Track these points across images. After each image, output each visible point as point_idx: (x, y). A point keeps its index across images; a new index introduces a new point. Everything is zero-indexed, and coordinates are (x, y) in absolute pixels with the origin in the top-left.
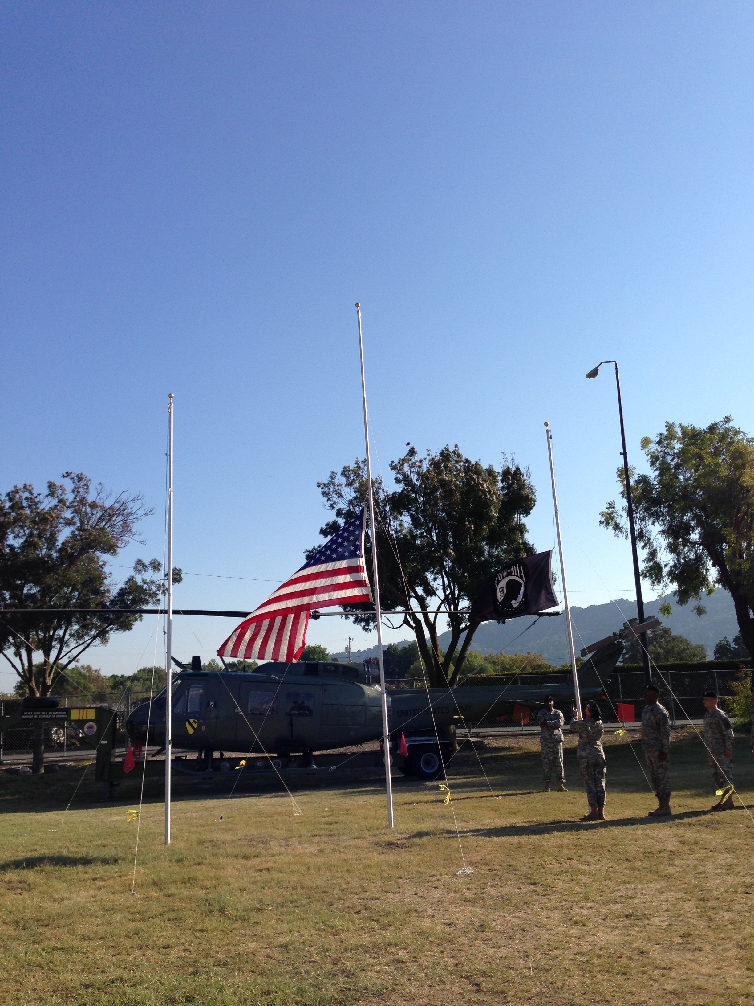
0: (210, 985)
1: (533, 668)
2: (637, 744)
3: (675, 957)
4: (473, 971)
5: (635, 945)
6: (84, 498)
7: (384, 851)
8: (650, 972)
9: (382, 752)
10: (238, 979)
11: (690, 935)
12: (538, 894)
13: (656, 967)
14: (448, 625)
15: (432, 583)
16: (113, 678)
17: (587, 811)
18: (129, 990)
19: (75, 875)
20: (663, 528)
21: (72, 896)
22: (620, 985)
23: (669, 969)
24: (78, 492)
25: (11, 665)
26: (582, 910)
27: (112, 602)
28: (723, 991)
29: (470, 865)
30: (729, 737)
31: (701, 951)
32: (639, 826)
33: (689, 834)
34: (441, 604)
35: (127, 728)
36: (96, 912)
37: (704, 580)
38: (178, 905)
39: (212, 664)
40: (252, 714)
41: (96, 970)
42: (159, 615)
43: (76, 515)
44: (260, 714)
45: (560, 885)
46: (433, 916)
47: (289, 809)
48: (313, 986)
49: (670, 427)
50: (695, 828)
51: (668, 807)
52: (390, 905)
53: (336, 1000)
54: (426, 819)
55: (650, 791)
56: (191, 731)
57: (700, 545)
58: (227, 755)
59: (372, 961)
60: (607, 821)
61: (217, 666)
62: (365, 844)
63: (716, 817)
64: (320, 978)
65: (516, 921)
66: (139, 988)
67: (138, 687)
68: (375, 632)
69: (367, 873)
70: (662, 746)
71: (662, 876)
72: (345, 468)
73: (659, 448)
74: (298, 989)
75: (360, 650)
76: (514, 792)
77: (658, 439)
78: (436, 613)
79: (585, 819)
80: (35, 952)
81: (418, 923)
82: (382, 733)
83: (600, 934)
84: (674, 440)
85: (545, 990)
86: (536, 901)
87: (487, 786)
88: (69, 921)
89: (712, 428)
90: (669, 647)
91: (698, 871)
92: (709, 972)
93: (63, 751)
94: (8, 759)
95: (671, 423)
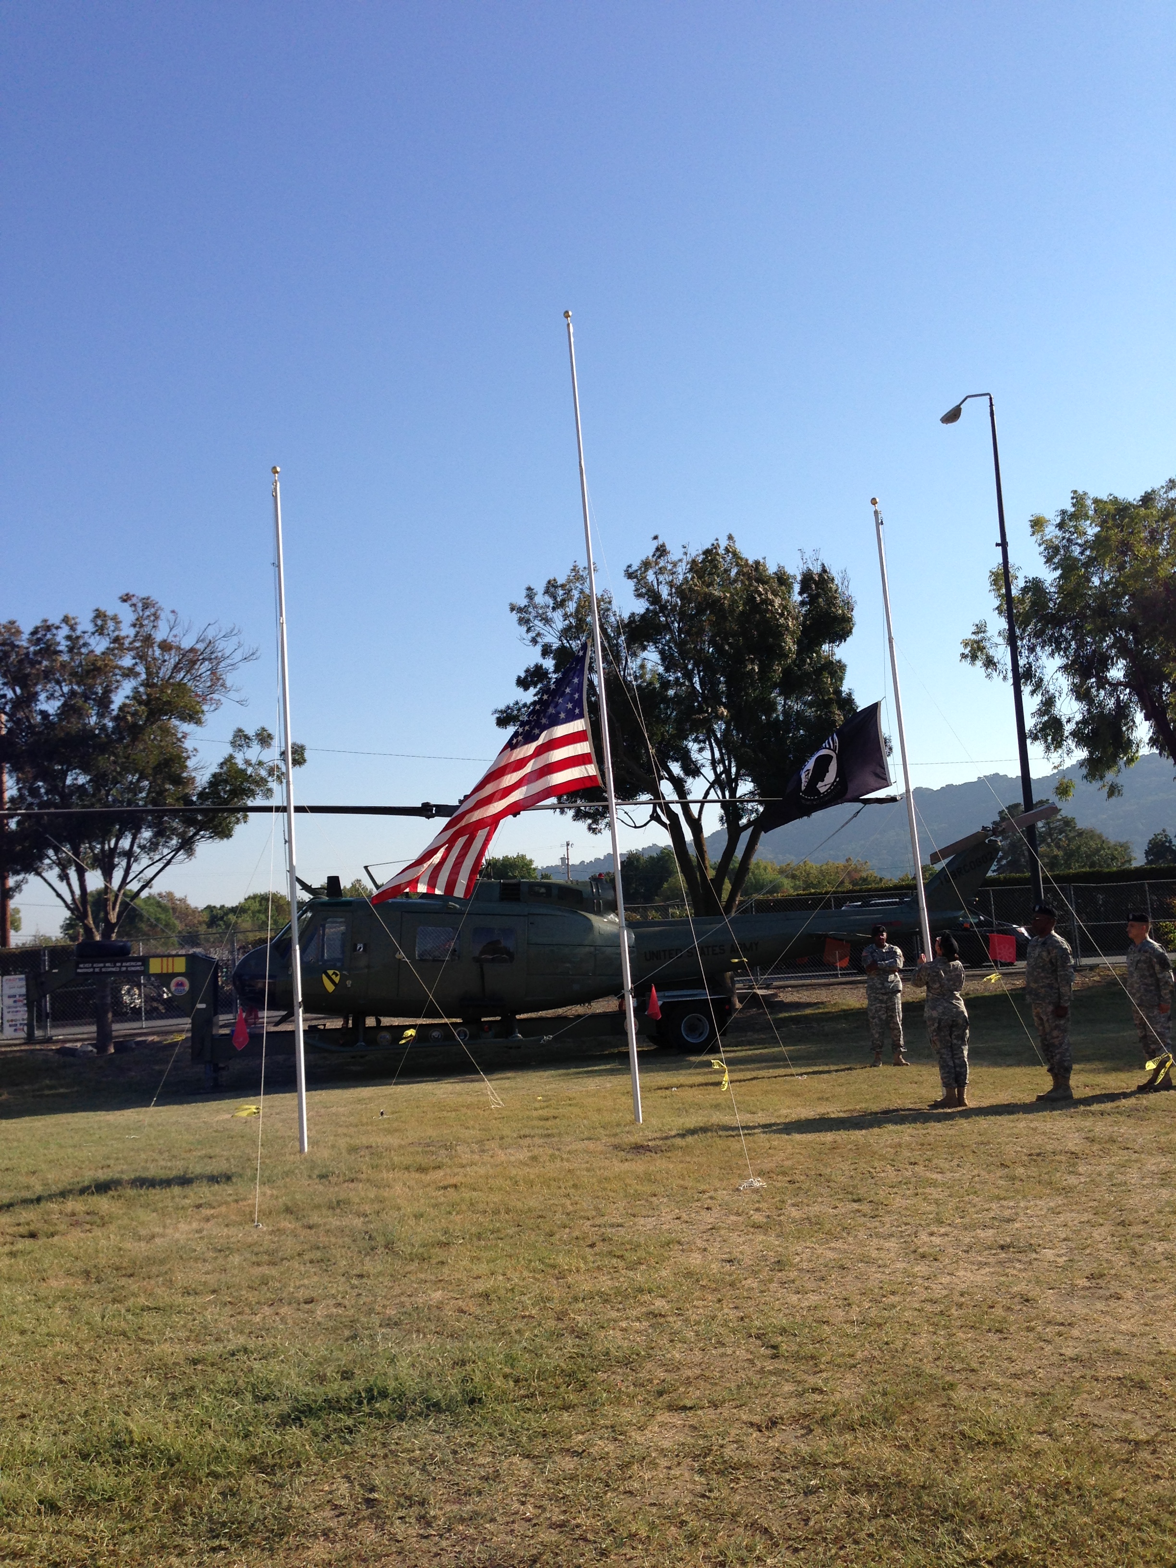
0: (377, 1354)
1: (854, 883)
2: (1018, 995)
3: (1079, 1307)
4: (767, 1327)
5: (1015, 1289)
6: (150, 635)
7: (629, 1157)
8: (1039, 1329)
9: (621, 1014)
10: (418, 1345)
11: (1102, 1276)
12: (865, 1216)
13: (1049, 1322)
14: (722, 819)
15: (695, 756)
16: (208, 911)
18: (256, 1365)
19: (169, 1200)
20: (1064, 661)
21: (168, 1231)
22: (992, 1346)
23: (1069, 1324)
24: (142, 626)
25: (54, 894)
26: (933, 1238)
27: (201, 795)
28: (1154, 1357)
29: (759, 1175)
30: (1167, 983)
31: (1119, 1299)
32: (1021, 1116)
33: (1101, 1128)
34: (709, 789)
35: (234, 984)
36: (203, 1253)
38: (323, 1240)
39: (356, 886)
40: (421, 960)
41: (208, 1338)
42: (274, 814)
43: (138, 661)
44: (434, 960)
45: (898, 1202)
46: (705, 1250)
47: (482, 1099)
48: (531, 1351)
49: (1079, 499)
50: (1109, 1119)
51: (1068, 1088)
52: (640, 1235)
53: (563, 1371)
54: (692, 1110)
55: (1040, 1064)
56: (330, 988)
57: (1126, 686)
58: (386, 1021)
59: (614, 1314)
60: (972, 1109)
61: (365, 889)
62: (600, 1148)
63: (1145, 1102)
64: (538, 1340)
65: (831, 1255)
66: (272, 1361)
67: (246, 922)
68: (607, 833)
69: (605, 1189)
70: (1060, 996)
71: (1058, 1190)
72: (549, 582)
73: (1059, 533)
74: (506, 1356)
75: (583, 862)
76: (826, 1068)
77: (1058, 520)
78: (702, 803)
79: (936, 1105)
80: (117, 1315)
81: (682, 1259)
82: (621, 986)
83: (961, 1273)
84: (1086, 520)
85: (876, 1353)
86: (860, 1225)
87: (786, 1060)
88: (163, 1269)
89: (1148, 499)
90: (1073, 847)
91: (1115, 1181)
92: (1131, 1329)
93: (139, 1019)
94: (60, 1033)
95: (1080, 492)
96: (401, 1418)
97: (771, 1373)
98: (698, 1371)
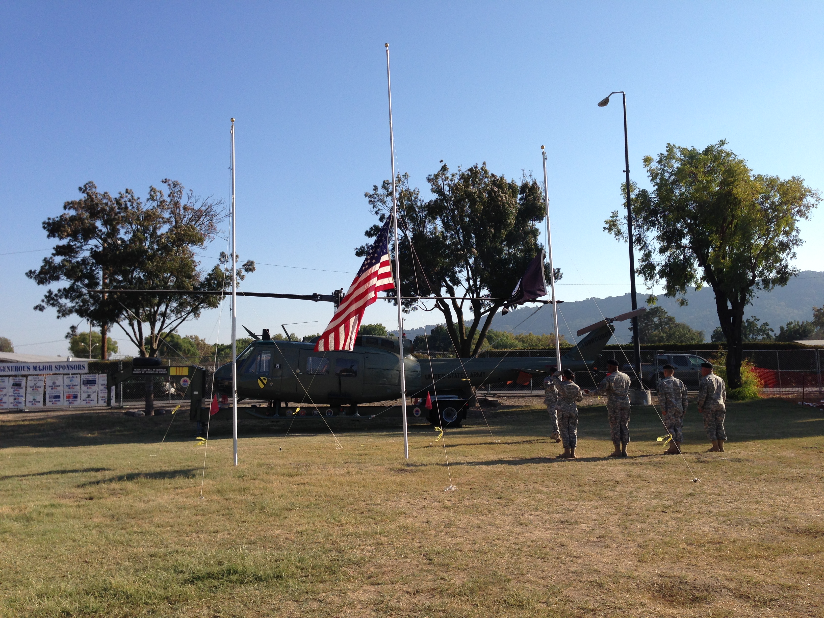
3: (587, 550)
4: (431, 551)
5: (559, 540)
6: (178, 202)
7: (395, 474)
8: (563, 558)
11: (604, 537)
12: (501, 505)
13: (569, 556)
14: (471, 309)
15: (458, 275)
16: (216, 346)
17: (561, 451)
19: (162, 485)
20: (659, 234)
21: (157, 499)
22: (536, 565)
23: (578, 557)
24: (173, 196)
25: (125, 333)
26: (530, 516)
27: (202, 285)
28: (612, 574)
29: (456, 485)
31: (608, 547)
33: (637, 470)
34: (466, 292)
36: (171, 509)
37: (691, 277)
38: (232, 505)
39: (278, 335)
41: (161, 546)
43: (172, 215)
45: (521, 499)
46: (416, 517)
47: (333, 445)
49: (670, 149)
52: (387, 509)
56: (262, 386)
57: (690, 248)
58: (289, 404)
59: (360, 543)
61: (282, 337)
62: (383, 469)
64: (319, 552)
65: (476, 521)
66: (188, 557)
69: (378, 488)
71: (602, 498)
72: (384, 182)
73: (659, 166)
74: (301, 558)
75: (413, 329)
77: (658, 159)
78: (463, 299)
80: (121, 535)
81: (403, 521)
83: (536, 532)
84: (673, 159)
85: (479, 565)
86: (497, 509)
88: (150, 515)
89: (708, 151)
90: (671, 332)
91: (632, 495)
92: (607, 561)
93: (168, 400)
94: (127, 405)
95: (672, 144)
96: (241, 583)
97: (425, 571)
98: (390, 569)
